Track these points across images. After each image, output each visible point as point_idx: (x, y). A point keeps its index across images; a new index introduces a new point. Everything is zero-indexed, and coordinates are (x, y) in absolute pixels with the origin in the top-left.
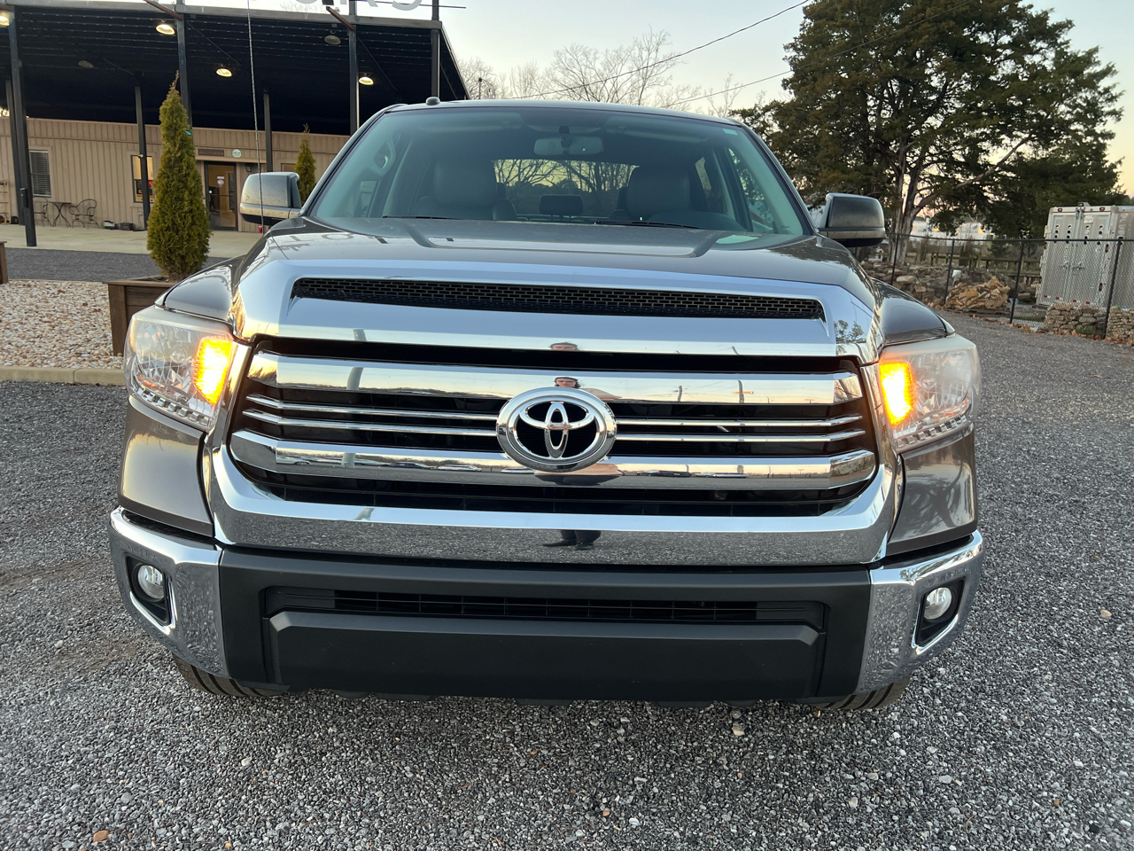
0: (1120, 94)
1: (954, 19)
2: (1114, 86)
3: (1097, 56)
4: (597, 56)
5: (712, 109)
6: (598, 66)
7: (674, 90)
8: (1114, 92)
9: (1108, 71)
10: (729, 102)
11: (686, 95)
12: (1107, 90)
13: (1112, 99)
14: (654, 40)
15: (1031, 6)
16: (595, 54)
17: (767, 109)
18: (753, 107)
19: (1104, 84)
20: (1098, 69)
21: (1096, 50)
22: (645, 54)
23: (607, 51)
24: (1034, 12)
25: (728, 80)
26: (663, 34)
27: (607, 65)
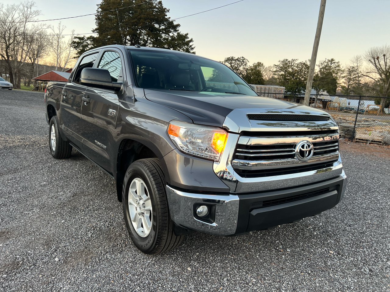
0: (194, 48)
1: (150, 19)
2: (193, 45)
3: (188, 36)
4: (3, 6)
5: (54, 33)
6: (4, 11)
7: (40, 25)
8: (193, 47)
9: (191, 41)
10: (61, 32)
11: (45, 27)
12: (191, 46)
13: (192, 49)
14: (29, 4)
15: (170, 18)
16: (2, 5)
17: (88, 38)
18: (83, 37)
19: (191, 44)
20: (189, 40)
21: (187, 34)
22: (26, 9)
23: (8, 5)
24: (170, 20)
25: (60, 24)
26: (33, 2)
27: (8, 10)
